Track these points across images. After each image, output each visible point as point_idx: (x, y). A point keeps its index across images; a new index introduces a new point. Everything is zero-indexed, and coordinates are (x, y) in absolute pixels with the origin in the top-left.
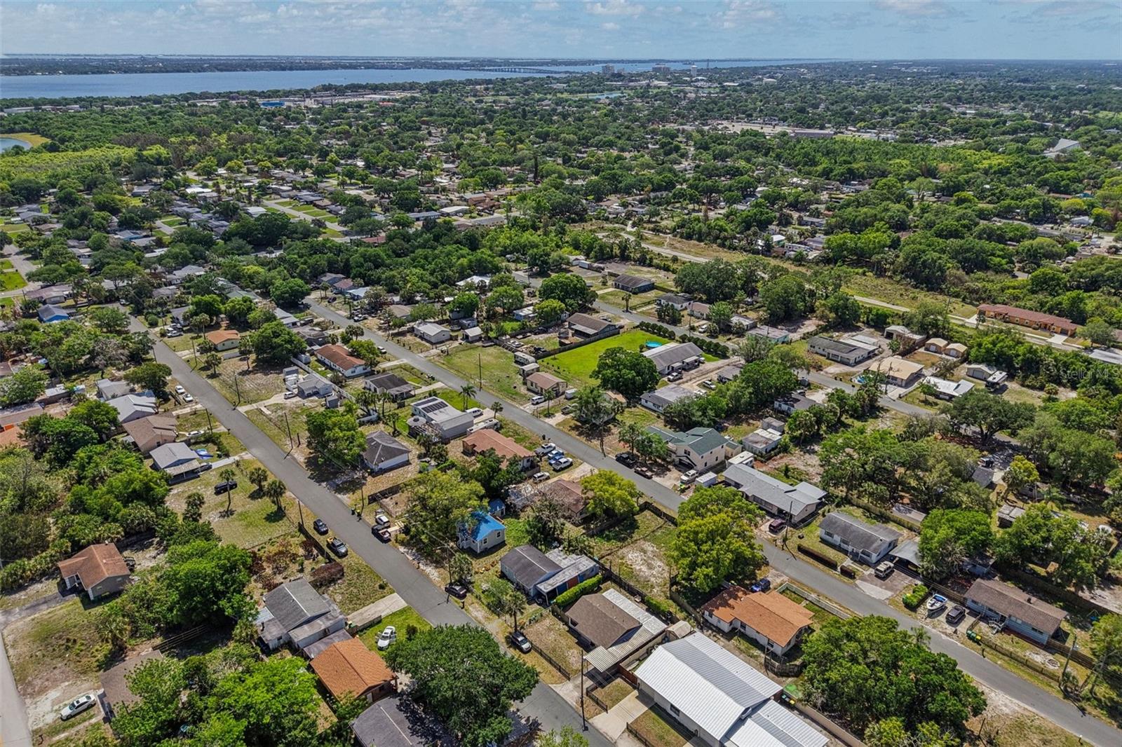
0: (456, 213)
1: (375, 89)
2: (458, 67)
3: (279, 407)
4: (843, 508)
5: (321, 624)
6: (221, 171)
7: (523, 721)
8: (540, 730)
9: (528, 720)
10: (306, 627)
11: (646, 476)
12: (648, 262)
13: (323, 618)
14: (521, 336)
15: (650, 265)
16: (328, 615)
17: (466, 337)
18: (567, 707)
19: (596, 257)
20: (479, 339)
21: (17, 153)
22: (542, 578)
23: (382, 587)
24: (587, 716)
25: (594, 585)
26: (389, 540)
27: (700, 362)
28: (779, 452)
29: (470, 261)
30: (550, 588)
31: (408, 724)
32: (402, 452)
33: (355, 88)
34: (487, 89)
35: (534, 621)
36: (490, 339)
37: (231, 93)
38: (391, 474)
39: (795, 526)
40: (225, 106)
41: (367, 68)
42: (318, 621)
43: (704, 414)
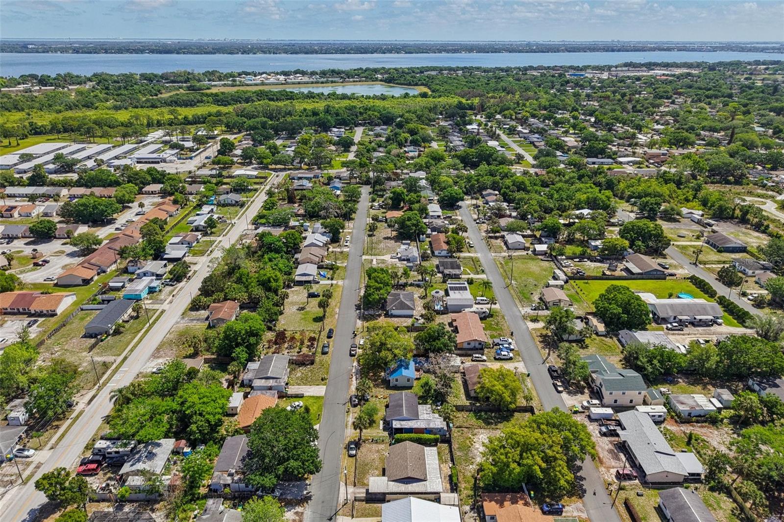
0: (628, 163)
1: (667, 65)
2: (763, 50)
3: (383, 261)
4: (716, 494)
5: (271, 383)
6: (498, 116)
7: (305, 492)
8: (307, 502)
9: (308, 493)
10: (264, 380)
11: (557, 389)
12: (763, 228)
13: (275, 380)
14: (578, 260)
15: (764, 232)
16: (278, 380)
17: (534, 251)
18: (335, 499)
19: (714, 214)
20: (544, 253)
21: (405, 97)
22: (399, 418)
23: (322, 380)
24: (341, 512)
25: (429, 440)
26: (354, 356)
27: (716, 323)
28: (705, 422)
29: (588, 198)
30: (398, 426)
31: (245, 454)
32: (409, 308)
33: (650, 66)
34: (767, 69)
35: (375, 441)
36: (551, 255)
37: (556, 66)
38: (396, 319)
39: (645, 483)
40: (543, 75)
41: (680, 50)
42: (271, 381)
43: (650, 361)
